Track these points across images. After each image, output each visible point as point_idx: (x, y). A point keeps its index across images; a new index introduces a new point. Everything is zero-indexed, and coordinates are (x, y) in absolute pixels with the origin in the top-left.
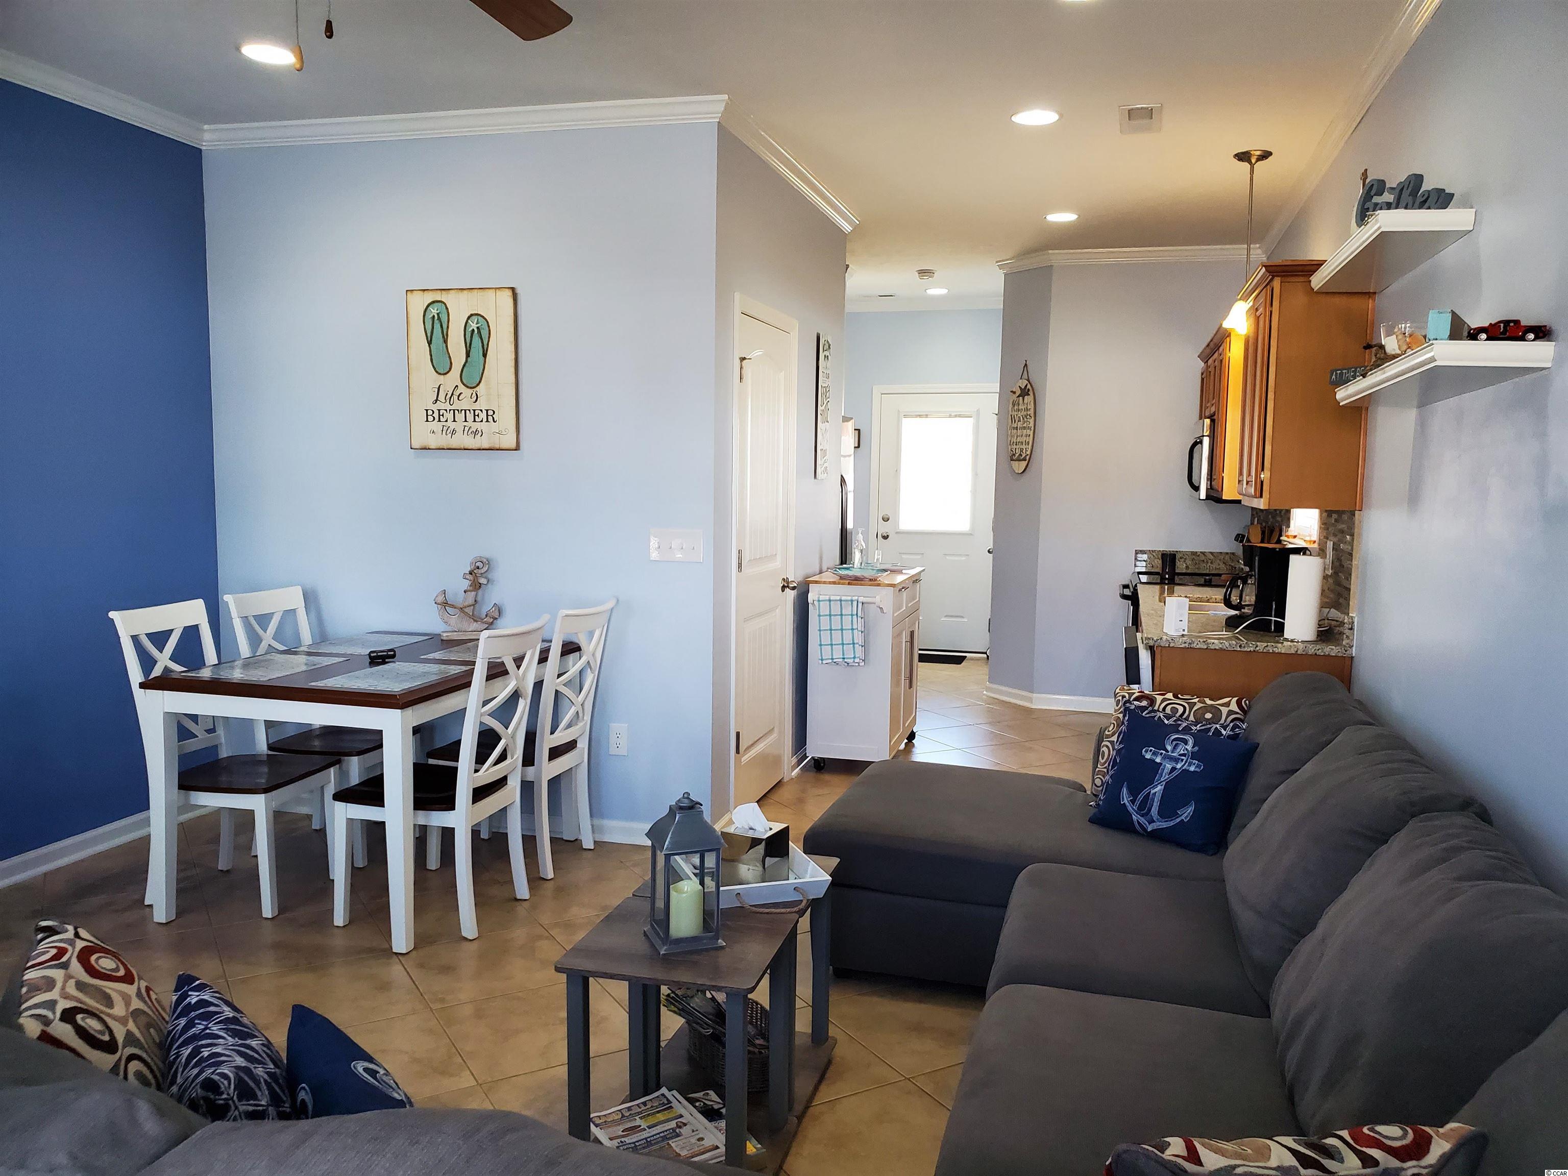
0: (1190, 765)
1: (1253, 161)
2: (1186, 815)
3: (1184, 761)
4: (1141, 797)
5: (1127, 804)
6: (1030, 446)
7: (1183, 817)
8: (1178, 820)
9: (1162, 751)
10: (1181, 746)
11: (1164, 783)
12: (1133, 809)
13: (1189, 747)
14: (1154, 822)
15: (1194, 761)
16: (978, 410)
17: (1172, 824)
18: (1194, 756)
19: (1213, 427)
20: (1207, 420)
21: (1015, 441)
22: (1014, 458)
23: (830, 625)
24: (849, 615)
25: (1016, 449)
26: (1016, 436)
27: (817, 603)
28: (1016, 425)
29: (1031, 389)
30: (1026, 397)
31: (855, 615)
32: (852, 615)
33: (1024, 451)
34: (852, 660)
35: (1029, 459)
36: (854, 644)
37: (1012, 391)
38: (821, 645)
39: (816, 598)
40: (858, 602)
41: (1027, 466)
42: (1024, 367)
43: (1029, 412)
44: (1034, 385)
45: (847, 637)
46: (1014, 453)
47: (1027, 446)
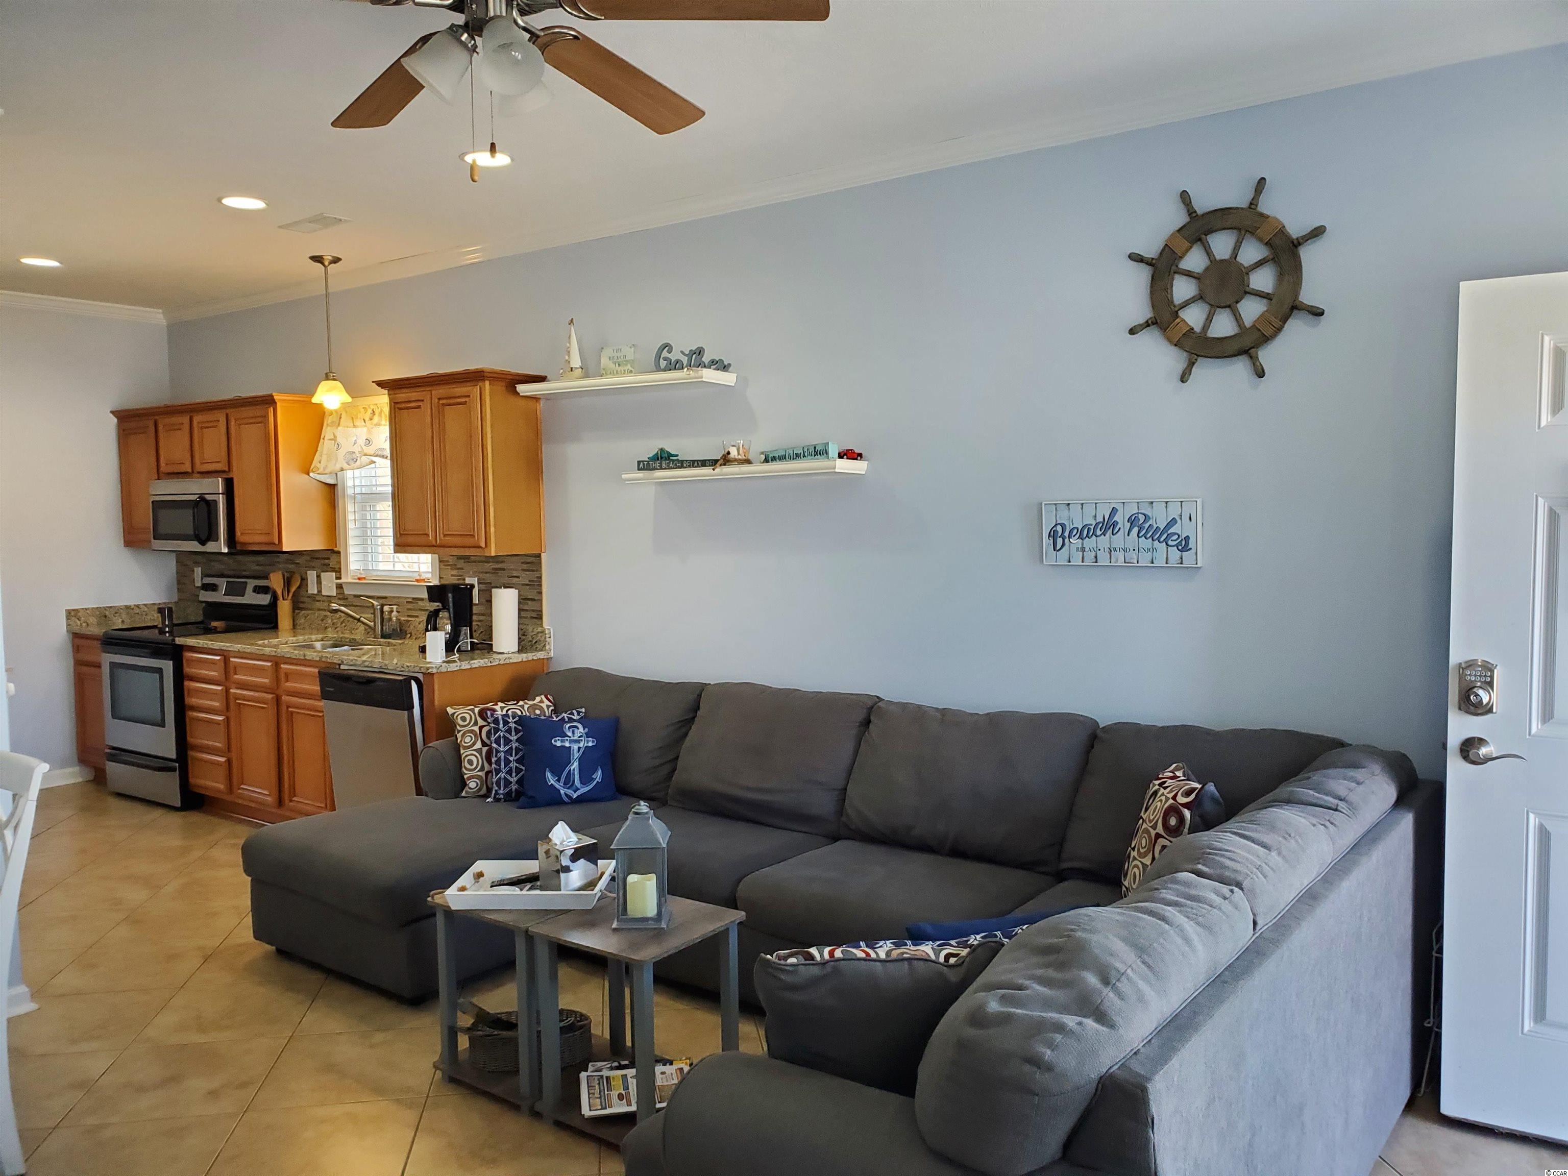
0: (587, 742)
1: (326, 263)
2: (598, 777)
3: (583, 741)
4: (563, 775)
5: (554, 784)
7: (597, 780)
8: (595, 782)
9: (566, 738)
10: (576, 731)
11: (577, 759)
12: (560, 786)
13: (581, 729)
14: (578, 789)
15: (589, 739)
17: (591, 786)
18: (588, 735)
19: (229, 485)
20: (220, 479)
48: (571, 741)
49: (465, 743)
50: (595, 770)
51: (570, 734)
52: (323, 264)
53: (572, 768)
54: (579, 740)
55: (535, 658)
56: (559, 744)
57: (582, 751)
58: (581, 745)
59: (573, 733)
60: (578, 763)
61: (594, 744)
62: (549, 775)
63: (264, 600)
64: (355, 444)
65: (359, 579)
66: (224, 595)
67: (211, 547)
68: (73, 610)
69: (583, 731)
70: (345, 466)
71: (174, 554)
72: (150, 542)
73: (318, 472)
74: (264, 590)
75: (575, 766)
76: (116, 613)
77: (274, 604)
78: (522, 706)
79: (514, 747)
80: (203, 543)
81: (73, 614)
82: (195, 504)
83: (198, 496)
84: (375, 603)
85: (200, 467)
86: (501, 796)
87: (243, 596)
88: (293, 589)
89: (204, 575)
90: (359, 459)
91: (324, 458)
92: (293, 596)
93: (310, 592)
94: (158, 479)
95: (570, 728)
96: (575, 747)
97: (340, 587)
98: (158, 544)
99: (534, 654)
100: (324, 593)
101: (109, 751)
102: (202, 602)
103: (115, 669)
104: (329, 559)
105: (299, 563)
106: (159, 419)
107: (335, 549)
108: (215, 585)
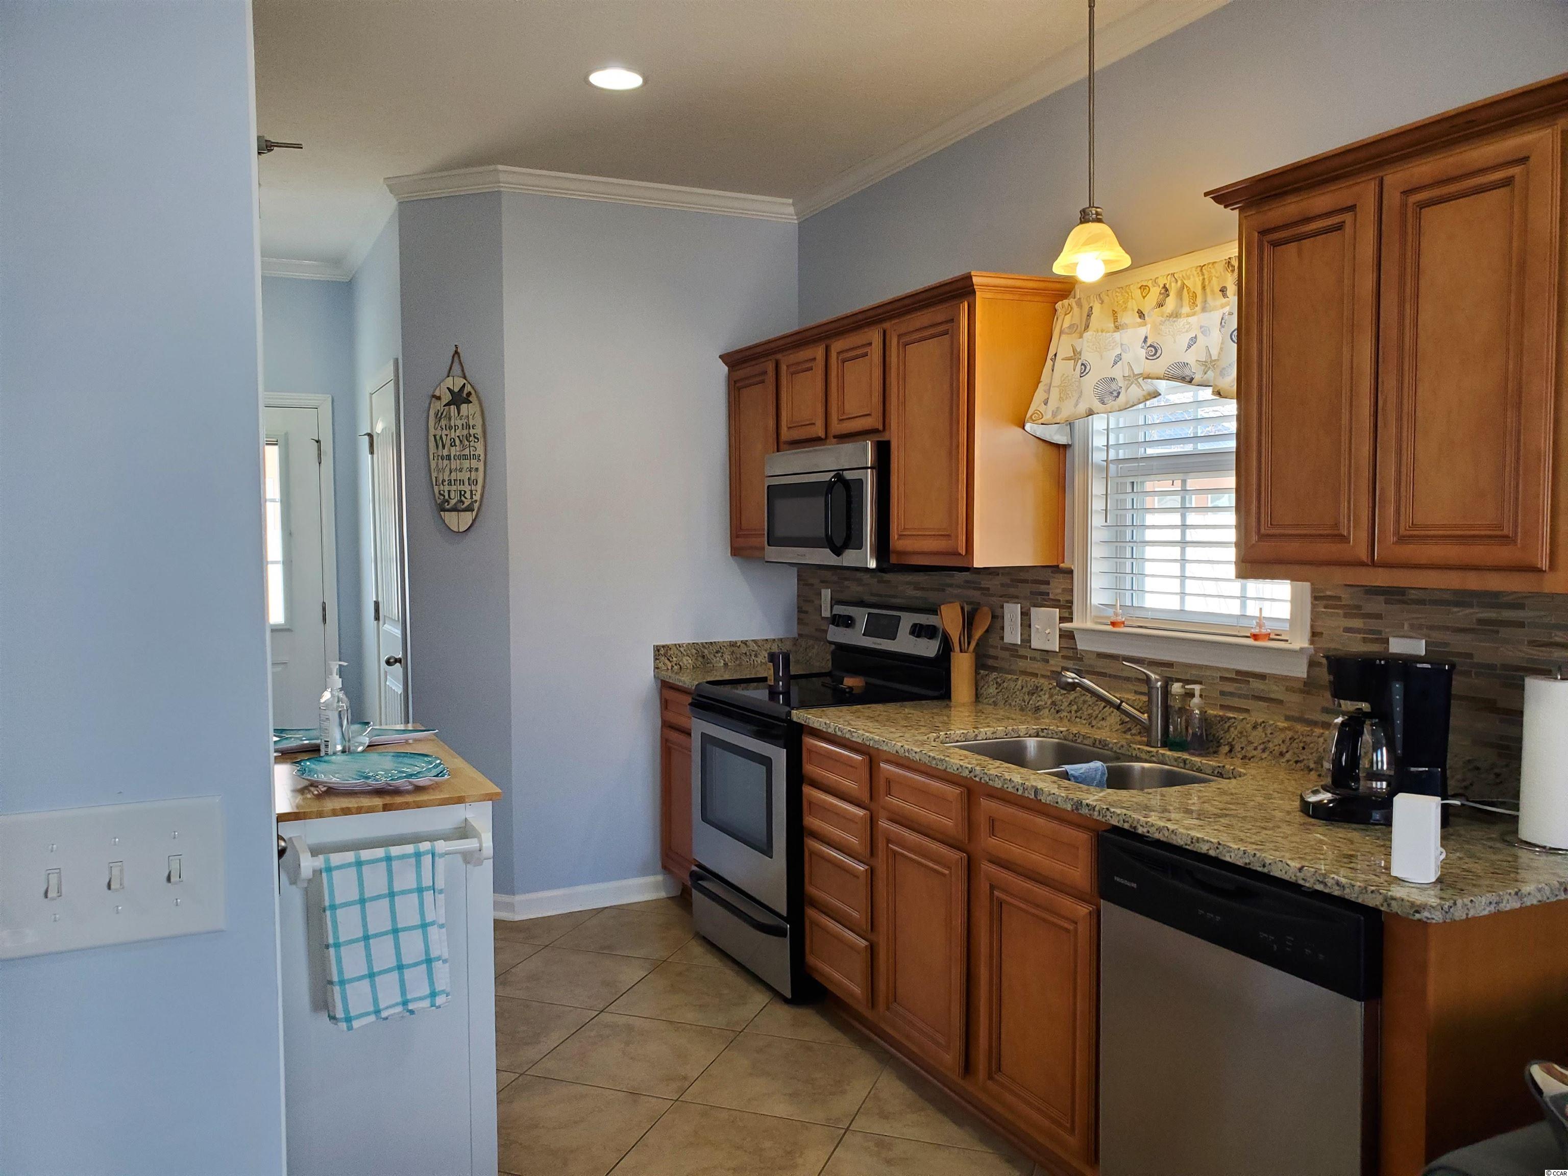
6: (479, 487)
19: (883, 452)
20: (870, 442)
21: (446, 478)
22: (448, 507)
23: (365, 926)
24: (410, 891)
25: (449, 491)
26: (447, 470)
27: (324, 875)
28: (445, 452)
29: (473, 392)
30: (464, 407)
31: (428, 889)
32: (420, 890)
33: (468, 495)
34: (426, 1003)
35: (479, 509)
36: (429, 961)
37: (434, 396)
38: (342, 983)
39: (319, 862)
40: (433, 855)
41: (474, 521)
42: (453, 357)
43: (472, 432)
44: (477, 387)
45: (412, 945)
46: (447, 497)
47: (473, 488)
63: (928, 648)
64: (1115, 363)
65: (1113, 624)
66: (864, 635)
67: (850, 558)
68: (663, 647)
70: (1096, 405)
71: (795, 569)
72: (763, 548)
73: (1040, 421)
74: (929, 632)
76: (717, 652)
77: (944, 657)
80: (838, 552)
81: (662, 652)
82: (829, 487)
83: (833, 474)
84: (1152, 674)
85: (837, 427)
87: (894, 639)
88: (978, 634)
89: (835, 602)
90: (1123, 391)
91: (1054, 394)
92: (977, 644)
93: (1008, 639)
94: (778, 451)
97: (1067, 636)
98: (773, 553)
100: (1035, 644)
101: (694, 868)
102: (831, 643)
103: (709, 746)
104: (1048, 583)
105: (988, 589)
106: (784, 356)
107: (1062, 565)
108: (850, 618)
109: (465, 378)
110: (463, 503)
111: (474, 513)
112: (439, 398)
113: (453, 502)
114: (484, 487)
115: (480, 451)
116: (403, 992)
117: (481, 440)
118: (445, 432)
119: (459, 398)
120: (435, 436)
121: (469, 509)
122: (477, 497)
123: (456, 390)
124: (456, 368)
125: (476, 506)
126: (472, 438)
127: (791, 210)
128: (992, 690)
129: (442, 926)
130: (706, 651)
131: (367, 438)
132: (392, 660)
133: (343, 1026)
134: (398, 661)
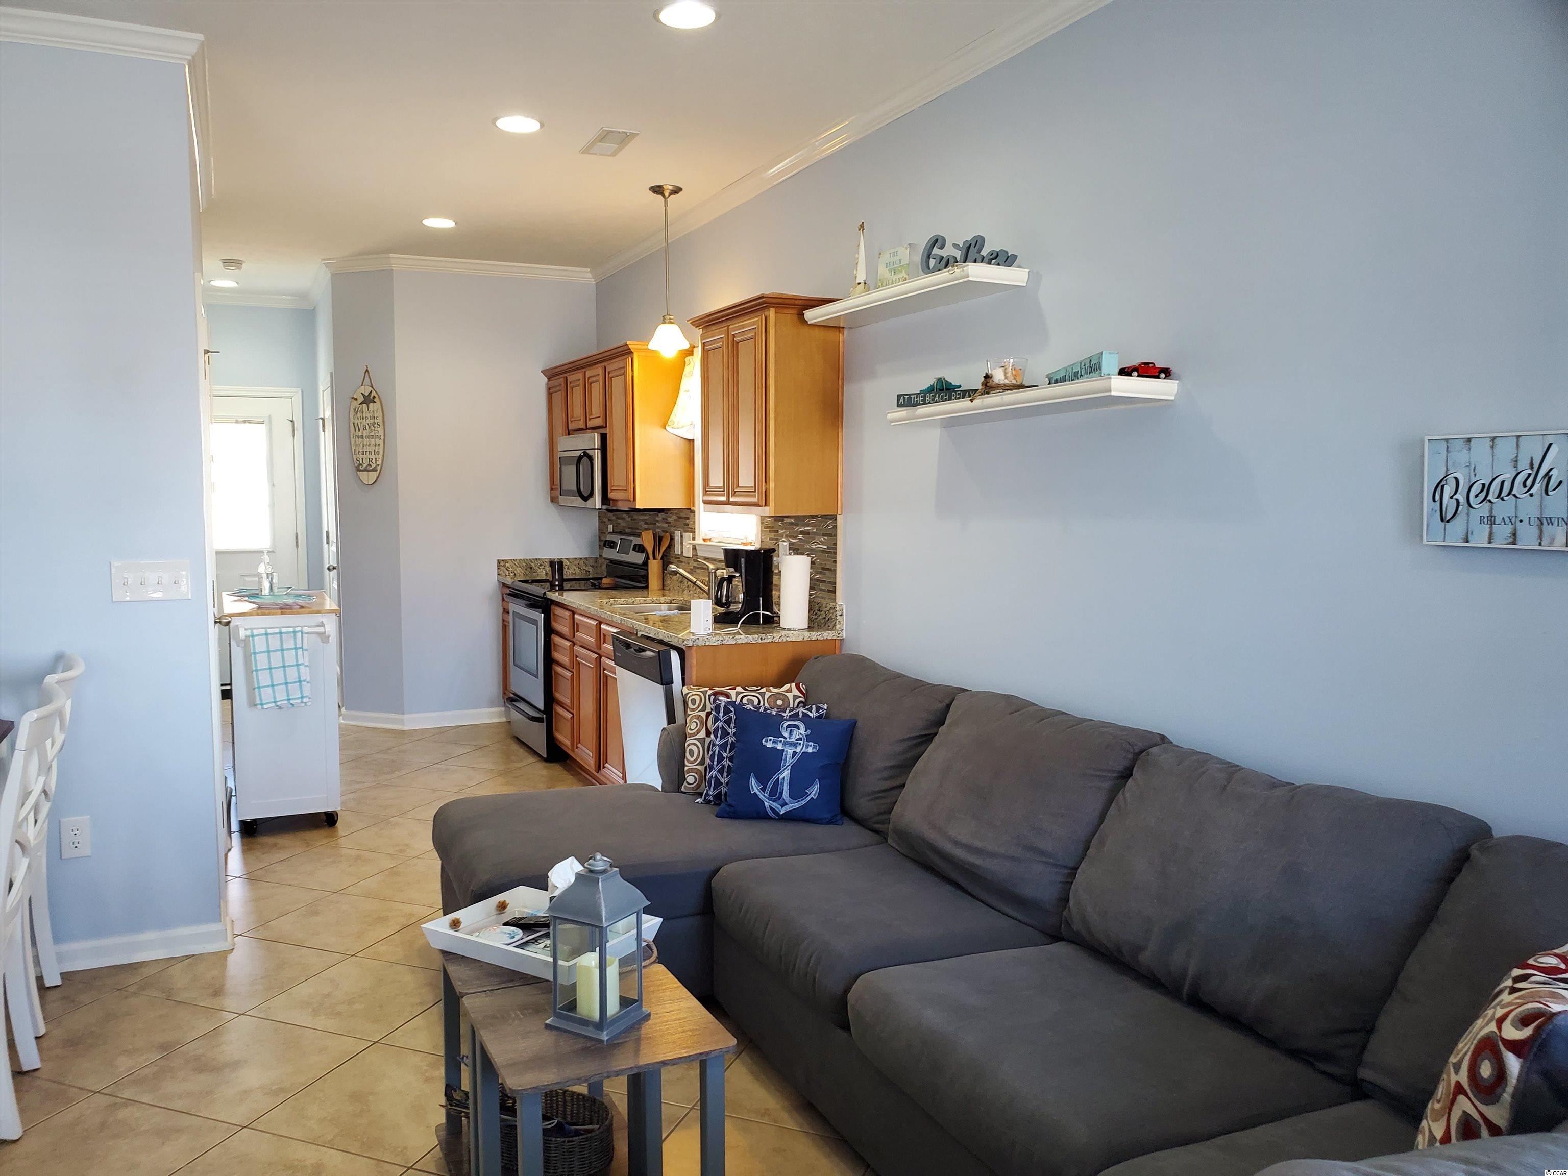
0: (807, 747)
1: (667, 194)
2: (814, 792)
3: (802, 744)
4: (770, 784)
5: (758, 793)
6: (381, 456)
7: (812, 795)
8: (809, 798)
9: (780, 739)
10: (795, 732)
11: (790, 767)
12: (764, 796)
13: (802, 730)
14: (786, 804)
15: (810, 743)
16: (270, 416)
17: (803, 803)
18: (809, 739)
19: (604, 438)
20: (596, 434)
21: (361, 451)
22: (361, 469)
23: (270, 662)
24: (292, 649)
25: (362, 459)
26: (361, 445)
27: (251, 638)
28: (360, 435)
29: (376, 396)
30: (371, 405)
31: (300, 648)
32: (296, 649)
33: (374, 461)
34: (299, 701)
35: (380, 470)
36: (300, 682)
37: (353, 398)
38: (259, 688)
39: (248, 633)
40: (302, 633)
41: (378, 477)
42: (365, 373)
43: (376, 421)
44: (379, 394)
45: (292, 674)
46: (361, 462)
47: (377, 456)
48: (785, 744)
49: (691, 730)
50: (811, 784)
51: (786, 734)
52: (663, 195)
53: (781, 777)
54: (797, 743)
55: (820, 638)
56: (769, 745)
57: (797, 757)
58: (798, 750)
59: (791, 733)
60: (789, 771)
61: (814, 750)
62: (753, 781)
63: (638, 558)
65: (704, 540)
66: (618, 552)
67: (589, 504)
68: (503, 561)
69: (803, 733)
72: (558, 497)
73: (672, 426)
74: (640, 548)
75: (785, 774)
76: (541, 565)
77: (646, 563)
78: (763, 694)
79: (730, 742)
80: (585, 499)
81: (502, 564)
82: (578, 460)
83: (583, 451)
84: (711, 566)
85: (591, 424)
86: (712, 799)
87: (628, 554)
88: (662, 549)
92: (663, 555)
93: (676, 553)
94: (569, 435)
95: (788, 727)
96: (790, 751)
97: (694, 548)
98: (564, 500)
99: (819, 633)
100: (685, 555)
101: (512, 695)
102: (605, 559)
103: (516, 619)
104: (688, 518)
105: (670, 523)
106: (569, 375)
107: (692, 508)
108: (613, 542)
109: (372, 387)
110: (371, 466)
111: (378, 471)
112: (356, 399)
113: (365, 466)
114: (383, 456)
115: (381, 433)
116: (288, 695)
117: (382, 426)
118: (360, 421)
119: (368, 400)
120: (354, 423)
121: (375, 470)
122: (379, 463)
123: (367, 395)
124: (367, 380)
125: (379, 468)
126: (376, 425)
127: (590, 275)
128: (669, 582)
129: (306, 666)
130: (532, 564)
131: (321, 420)
132: (331, 568)
133: (259, 707)
134: (334, 568)
